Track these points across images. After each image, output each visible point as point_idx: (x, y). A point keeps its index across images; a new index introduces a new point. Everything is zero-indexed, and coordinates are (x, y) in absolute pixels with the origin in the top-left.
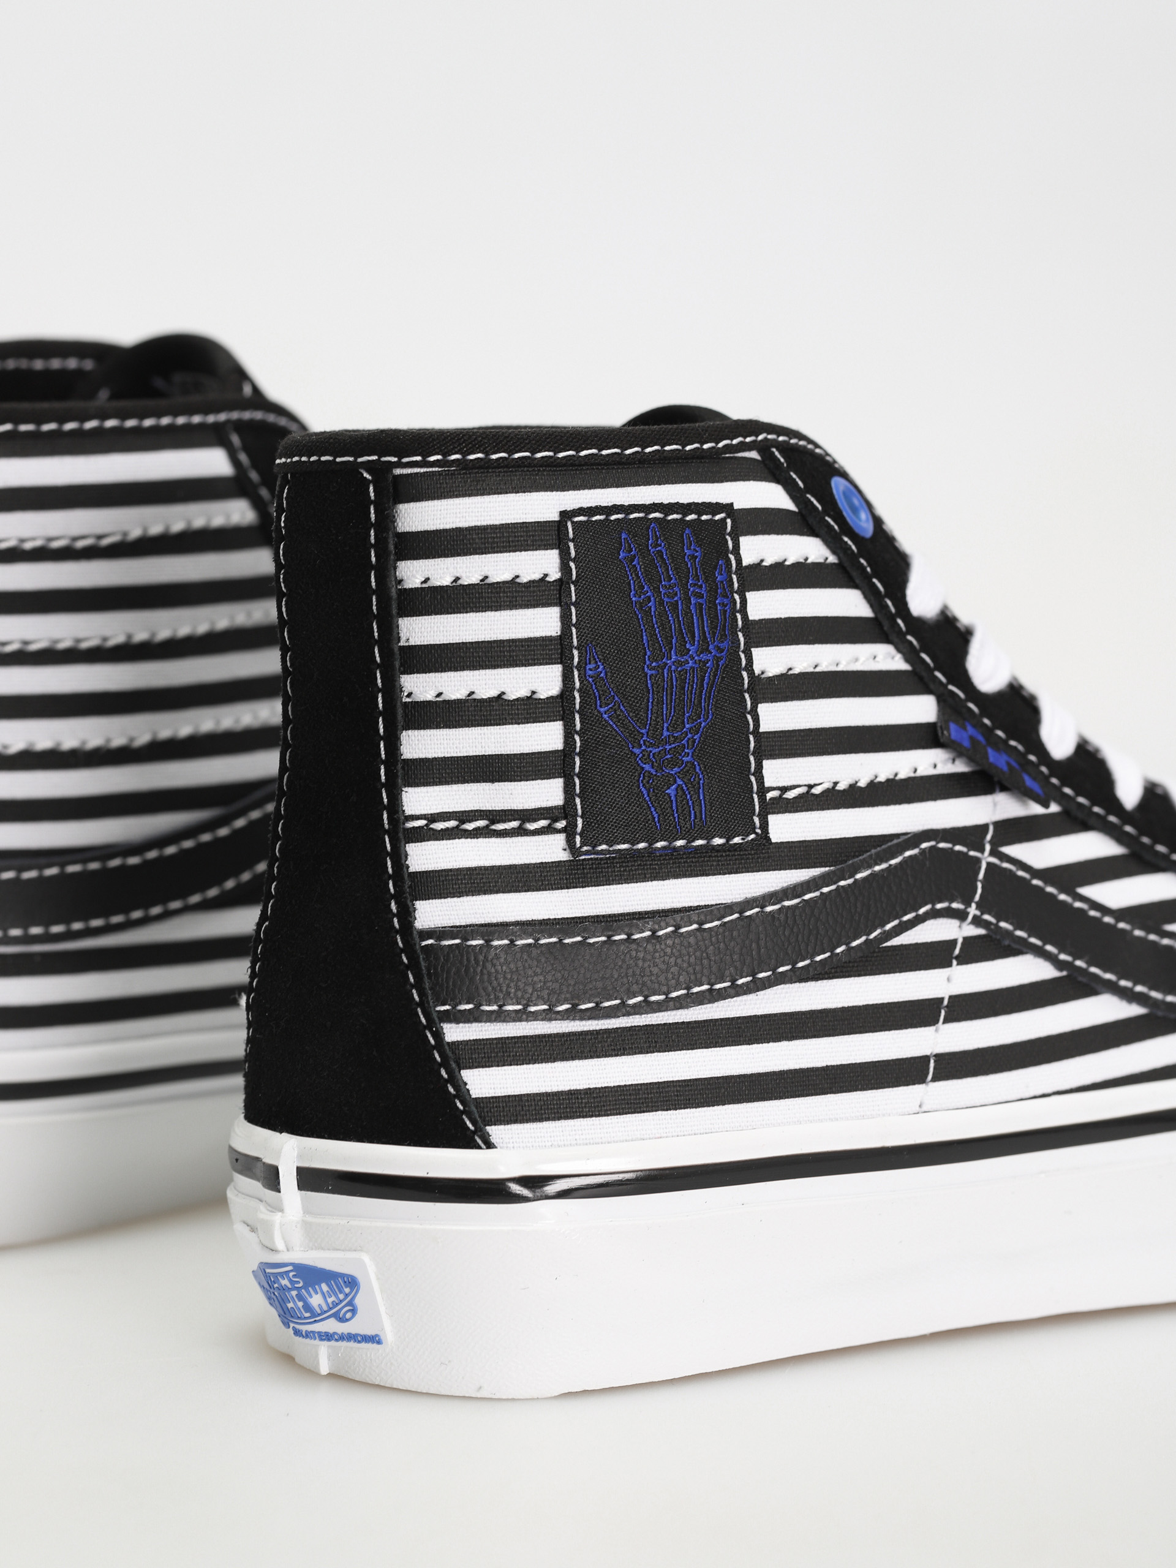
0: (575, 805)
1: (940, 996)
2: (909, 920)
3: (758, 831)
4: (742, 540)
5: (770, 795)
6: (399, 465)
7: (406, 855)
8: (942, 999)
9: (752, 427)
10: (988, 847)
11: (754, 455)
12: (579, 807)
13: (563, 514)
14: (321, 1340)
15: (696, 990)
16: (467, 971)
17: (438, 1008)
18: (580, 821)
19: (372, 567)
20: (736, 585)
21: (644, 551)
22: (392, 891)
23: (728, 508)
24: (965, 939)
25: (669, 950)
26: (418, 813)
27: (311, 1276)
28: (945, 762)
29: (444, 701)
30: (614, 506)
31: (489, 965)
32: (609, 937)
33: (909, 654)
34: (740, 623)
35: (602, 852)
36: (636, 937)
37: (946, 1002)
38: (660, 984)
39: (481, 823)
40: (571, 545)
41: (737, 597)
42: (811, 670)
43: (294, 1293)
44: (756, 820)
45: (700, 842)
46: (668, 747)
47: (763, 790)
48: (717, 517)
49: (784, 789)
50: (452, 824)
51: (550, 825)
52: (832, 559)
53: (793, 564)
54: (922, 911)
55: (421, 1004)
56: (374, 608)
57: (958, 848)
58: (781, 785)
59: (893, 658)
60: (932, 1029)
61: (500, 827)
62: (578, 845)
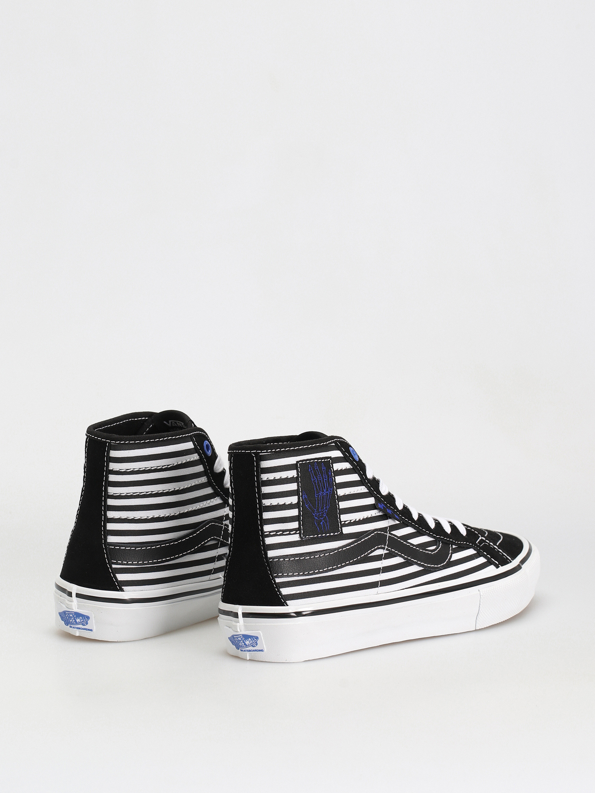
0: (301, 527)
1: (380, 567)
2: (373, 550)
3: (340, 531)
4: (333, 464)
5: (342, 523)
6: (261, 453)
7: (265, 541)
8: (381, 568)
9: (332, 437)
10: (388, 532)
11: (334, 444)
12: (302, 528)
13: (297, 462)
14: (248, 651)
15: (329, 568)
16: (280, 566)
17: (274, 575)
18: (302, 531)
19: (255, 476)
20: (333, 475)
21: (314, 469)
22: (262, 549)
23: (330, 458)
24: (385, 554)
25: (323, 559)
26: (267, 531)
27: (246, 637)
28: (377, 513)
29: (272, 505)
30: (307, 459)
31: (285, 565)
32: (310, 557)
33: (368, 488)
34: (334, 484)
35: (307, 538)
36: (316, 557)
37: (381, 569)
38: (321, 567)
39: (281, 533)
40: (299, 469)
41: (333, 478)
42: (349, 494)
43: (242, 641)
44: (340, 529)
45: (328, 535)
46: (320, 513)
47: (341, 522)
48: (328, 460)
49: (345, 521)
50: (275, 533)
51: (296, 532)
52: (352, 467)
53: (344, 469)
54: (375, 548)
55: (271, 574)
56: (256, 485)
57: (382, 533)
58: (344, 520)
59: (365, 489)
60: (379, 575)
61: (285, 533)
62: (302, 536)
